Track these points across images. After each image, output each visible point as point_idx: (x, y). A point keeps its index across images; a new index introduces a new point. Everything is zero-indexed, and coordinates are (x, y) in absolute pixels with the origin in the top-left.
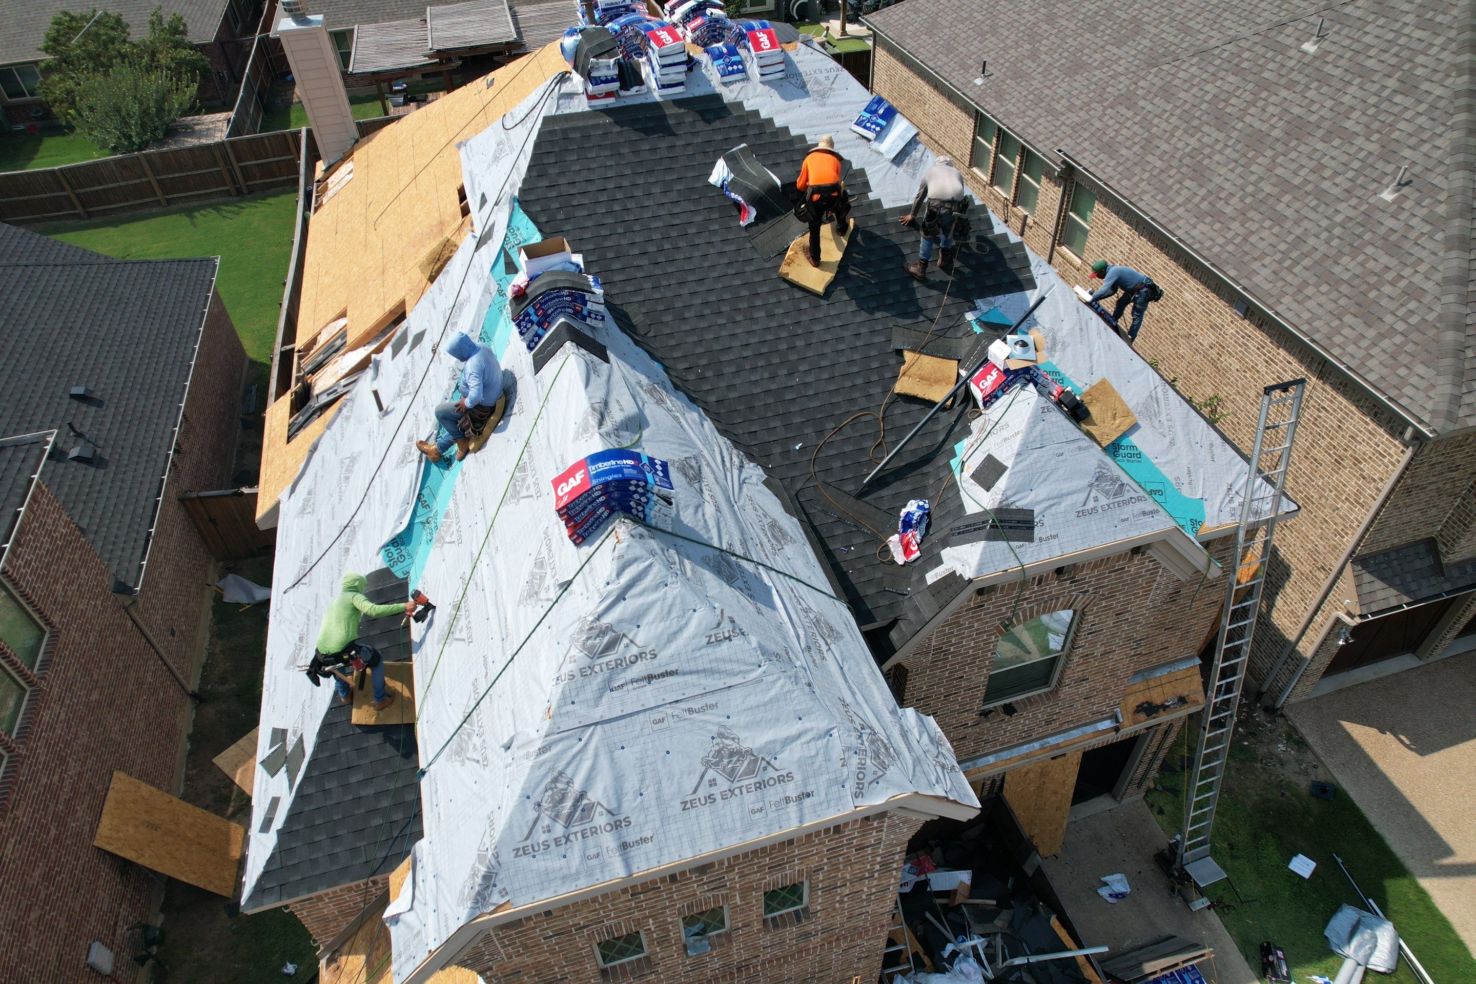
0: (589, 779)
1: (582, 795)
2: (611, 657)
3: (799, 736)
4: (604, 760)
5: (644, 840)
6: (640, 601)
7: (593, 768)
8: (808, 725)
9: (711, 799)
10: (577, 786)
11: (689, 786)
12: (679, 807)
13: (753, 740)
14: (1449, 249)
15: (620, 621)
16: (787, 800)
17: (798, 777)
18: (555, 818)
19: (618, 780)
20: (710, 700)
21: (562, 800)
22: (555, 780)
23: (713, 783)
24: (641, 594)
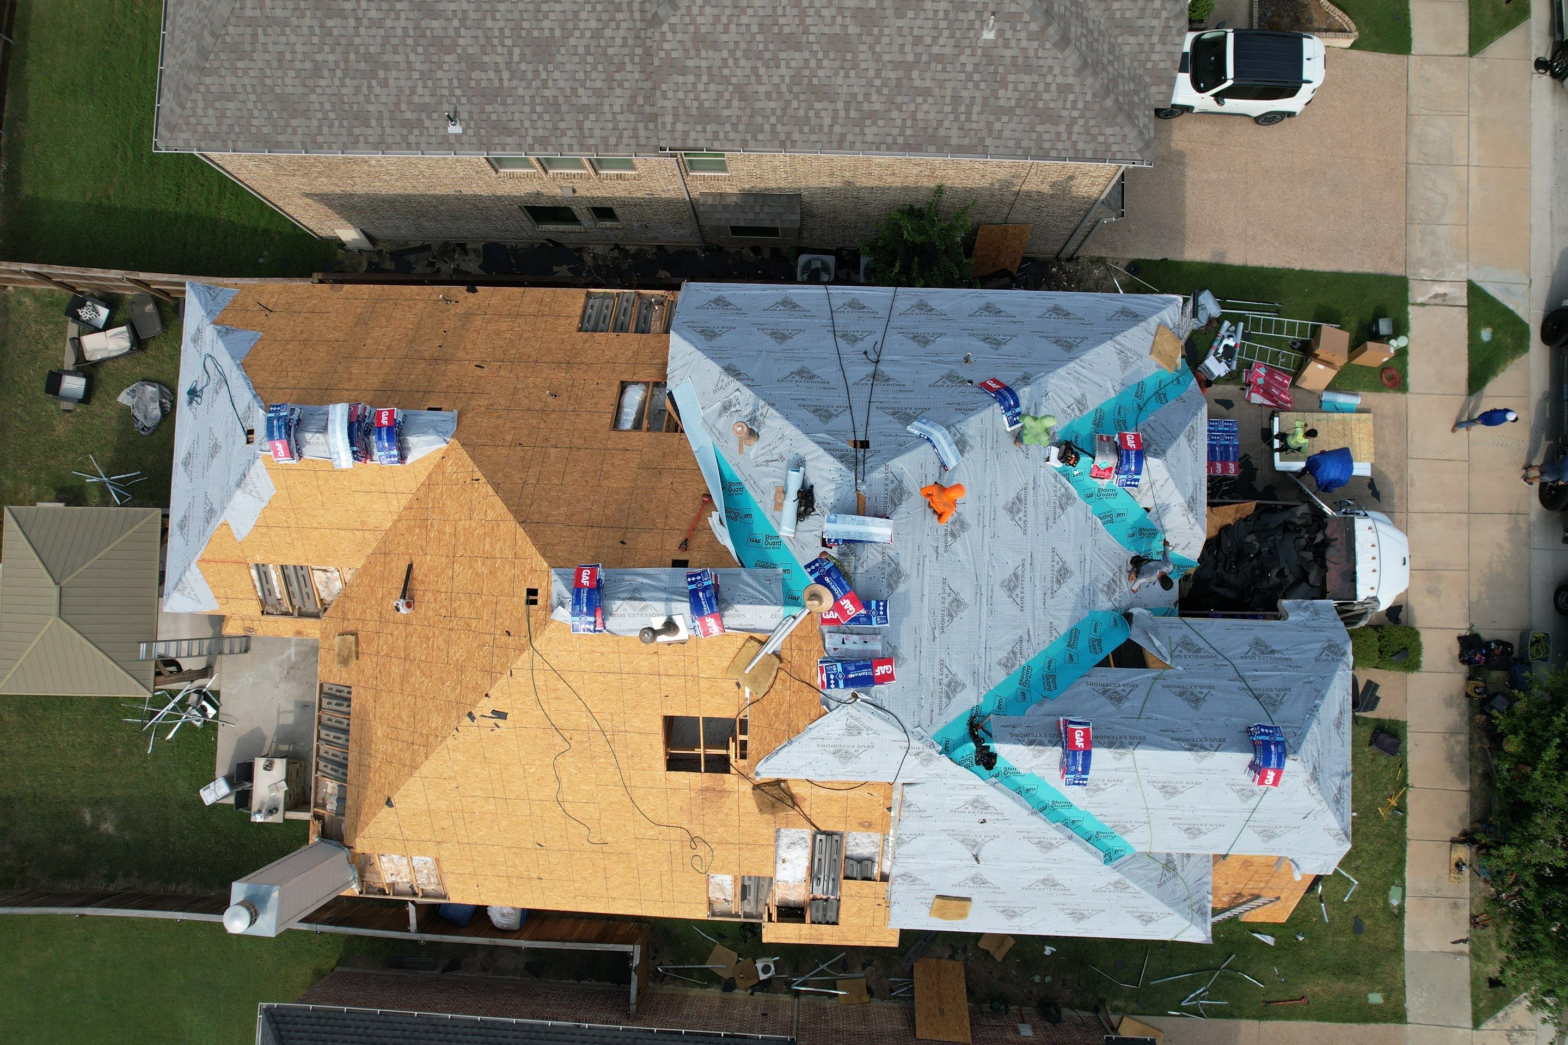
14: (1063, 50)
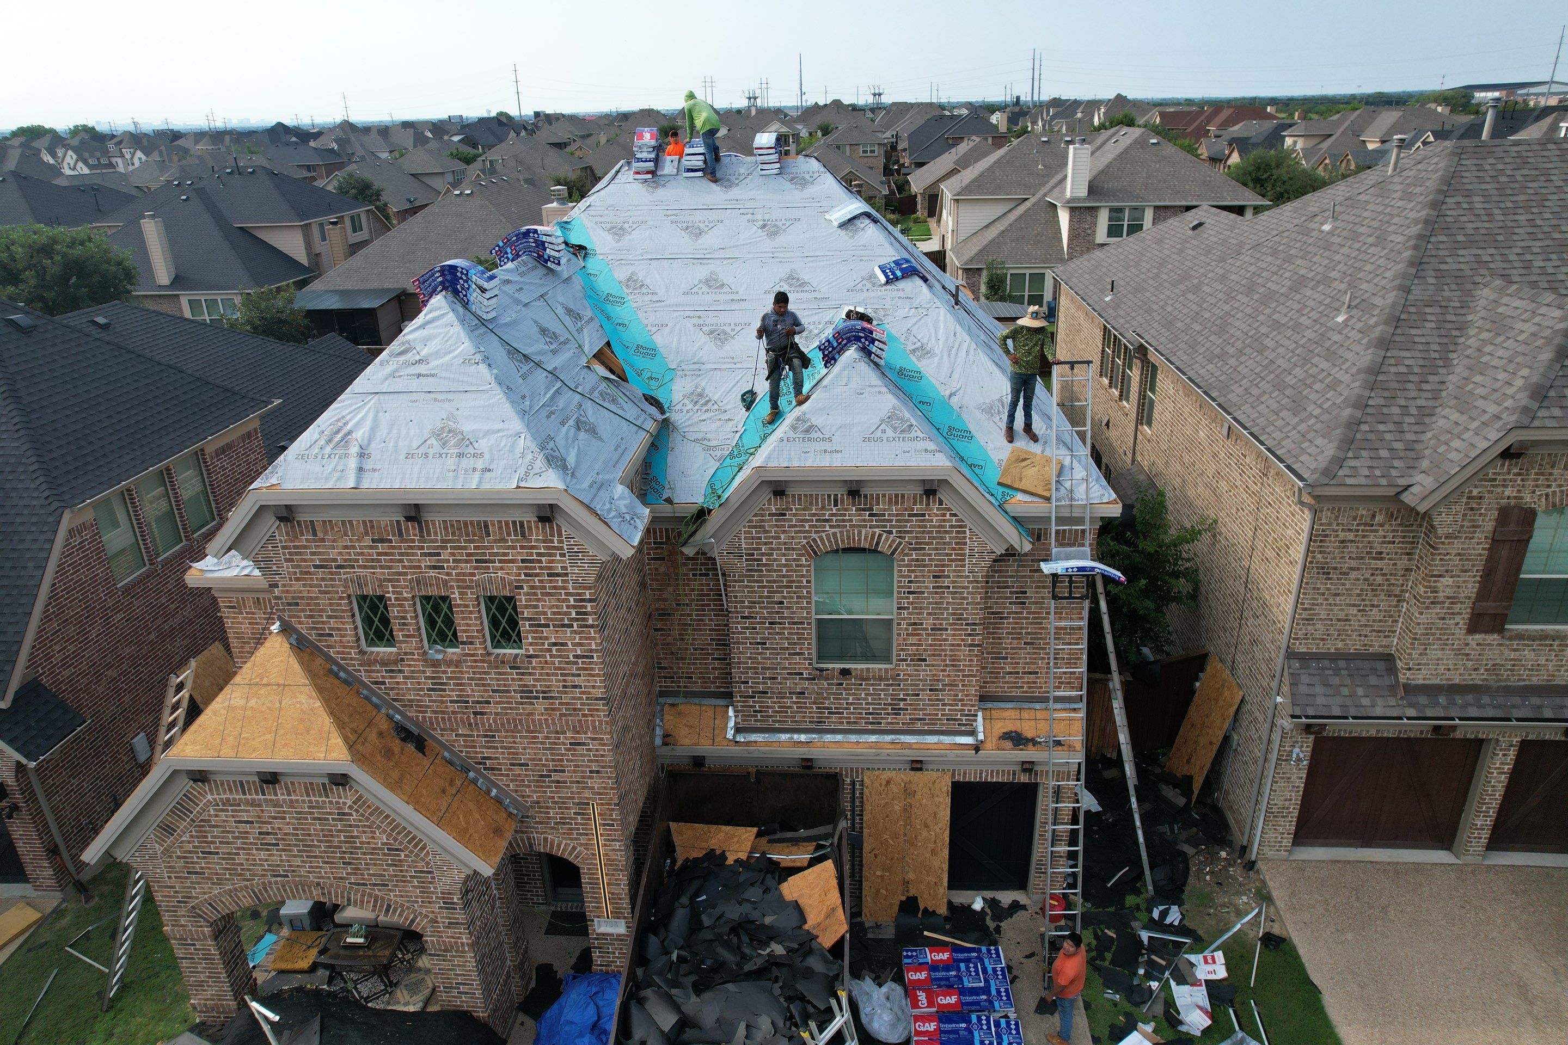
0: (358, 425)
1: (349, 433)
2: (402, 359)
3: (498, 431)
4: (371, 415)
5: (374, 470)
6: (432, 331)
7: (363, 419)
8: (506, 426)
9: (426, 455)
10: (349, 427)
11: (415, 445)
12: (403, 456)
13: (467, 427)
14: (1368, 349)
15: (414, 340)
16: (474, 470)
17: (487, 456)
18: (329, 441)
19: (374, 429)
20: (450, 396)
21: (337, 432)
22: (338, 420)
23: (431, 447)
24: (434, 328)
